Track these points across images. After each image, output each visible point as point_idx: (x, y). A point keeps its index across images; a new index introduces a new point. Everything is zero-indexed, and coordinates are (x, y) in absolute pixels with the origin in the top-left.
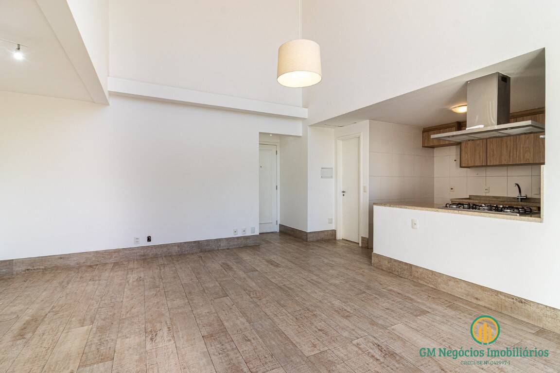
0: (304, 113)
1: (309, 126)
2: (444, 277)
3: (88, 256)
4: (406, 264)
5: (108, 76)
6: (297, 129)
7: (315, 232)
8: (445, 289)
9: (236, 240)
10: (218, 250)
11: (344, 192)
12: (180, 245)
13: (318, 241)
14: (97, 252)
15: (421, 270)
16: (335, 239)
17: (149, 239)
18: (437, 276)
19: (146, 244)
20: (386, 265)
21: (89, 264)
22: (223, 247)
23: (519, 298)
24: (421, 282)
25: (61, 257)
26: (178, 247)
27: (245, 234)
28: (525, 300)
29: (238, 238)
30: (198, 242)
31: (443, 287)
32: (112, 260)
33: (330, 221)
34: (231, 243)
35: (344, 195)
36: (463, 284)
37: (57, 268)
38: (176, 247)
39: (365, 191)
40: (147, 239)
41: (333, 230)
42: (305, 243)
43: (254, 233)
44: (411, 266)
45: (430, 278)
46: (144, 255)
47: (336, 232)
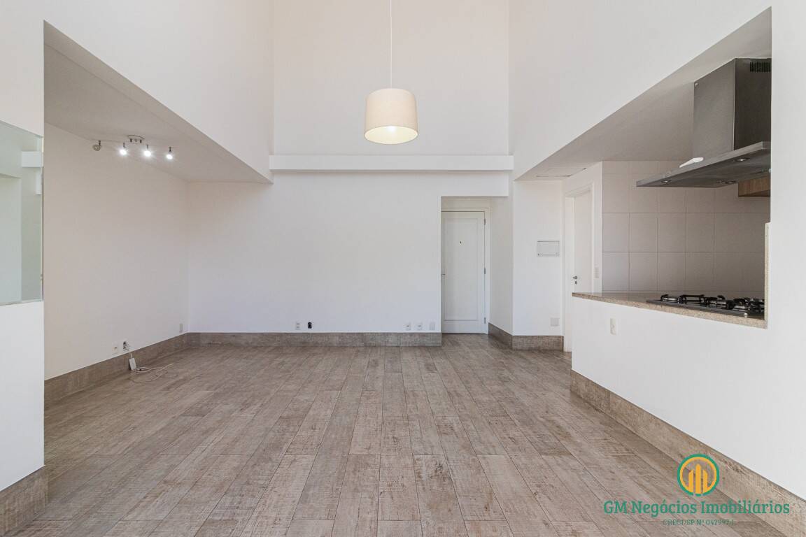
0: (508, 163)
1: (516, 180)
2: (645, 414)
3: (255, 337)
4: (604, 390)
5: (271, 153)
6: (501, 187)
7: (525, 337)
8: (645, 435)
9: (409, 336)
10: (385, 346)
11: (576, 278)
12: (341, 335)
13: (530, 351)
14: (262, 334)
15: (619, 401)
16: (562, 350)
17: (310, 326)
18: (636, 412)
19: (306, 330)
20: (583, 390)
21: (255, 344)
22: (391, 343)
23: (734, 462)
24: (619, 420)
25: (234, 335)
26: (340, 337)
27: (421, 329)
28: (742, 467)
29: (411, 334)
30: (362, 334)
31: (642, 431)
32: (275, 344)
33: (555, 323)
34: (402, 340)
35: (576, 283)
36: (666, 429)
37: (230, 345)
38: (338, 338)
39: (597, 276)
40: (307, 326)
41: (560, 337)
42: (508, 350)
43: (433, 329)
44: (609, 393)
45: (629, 415)
46: (304, 343)
47: (563, 340)
